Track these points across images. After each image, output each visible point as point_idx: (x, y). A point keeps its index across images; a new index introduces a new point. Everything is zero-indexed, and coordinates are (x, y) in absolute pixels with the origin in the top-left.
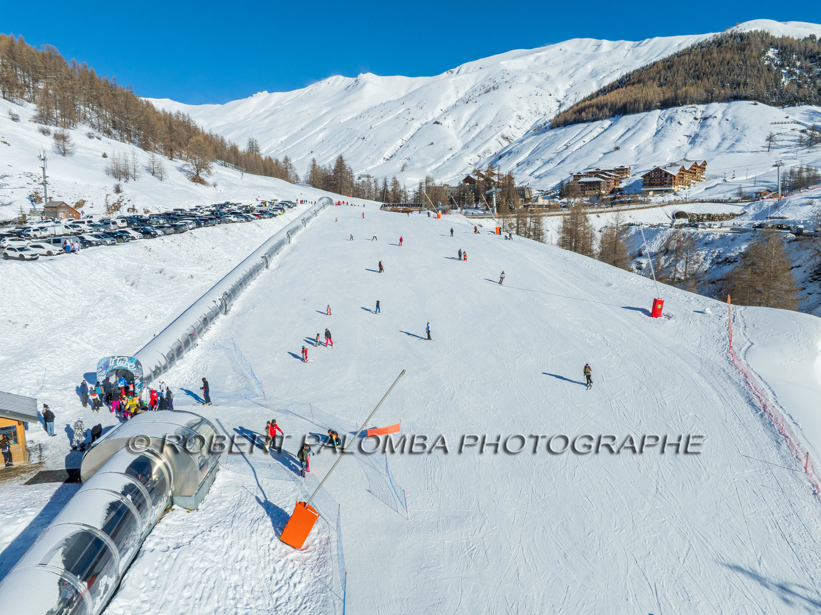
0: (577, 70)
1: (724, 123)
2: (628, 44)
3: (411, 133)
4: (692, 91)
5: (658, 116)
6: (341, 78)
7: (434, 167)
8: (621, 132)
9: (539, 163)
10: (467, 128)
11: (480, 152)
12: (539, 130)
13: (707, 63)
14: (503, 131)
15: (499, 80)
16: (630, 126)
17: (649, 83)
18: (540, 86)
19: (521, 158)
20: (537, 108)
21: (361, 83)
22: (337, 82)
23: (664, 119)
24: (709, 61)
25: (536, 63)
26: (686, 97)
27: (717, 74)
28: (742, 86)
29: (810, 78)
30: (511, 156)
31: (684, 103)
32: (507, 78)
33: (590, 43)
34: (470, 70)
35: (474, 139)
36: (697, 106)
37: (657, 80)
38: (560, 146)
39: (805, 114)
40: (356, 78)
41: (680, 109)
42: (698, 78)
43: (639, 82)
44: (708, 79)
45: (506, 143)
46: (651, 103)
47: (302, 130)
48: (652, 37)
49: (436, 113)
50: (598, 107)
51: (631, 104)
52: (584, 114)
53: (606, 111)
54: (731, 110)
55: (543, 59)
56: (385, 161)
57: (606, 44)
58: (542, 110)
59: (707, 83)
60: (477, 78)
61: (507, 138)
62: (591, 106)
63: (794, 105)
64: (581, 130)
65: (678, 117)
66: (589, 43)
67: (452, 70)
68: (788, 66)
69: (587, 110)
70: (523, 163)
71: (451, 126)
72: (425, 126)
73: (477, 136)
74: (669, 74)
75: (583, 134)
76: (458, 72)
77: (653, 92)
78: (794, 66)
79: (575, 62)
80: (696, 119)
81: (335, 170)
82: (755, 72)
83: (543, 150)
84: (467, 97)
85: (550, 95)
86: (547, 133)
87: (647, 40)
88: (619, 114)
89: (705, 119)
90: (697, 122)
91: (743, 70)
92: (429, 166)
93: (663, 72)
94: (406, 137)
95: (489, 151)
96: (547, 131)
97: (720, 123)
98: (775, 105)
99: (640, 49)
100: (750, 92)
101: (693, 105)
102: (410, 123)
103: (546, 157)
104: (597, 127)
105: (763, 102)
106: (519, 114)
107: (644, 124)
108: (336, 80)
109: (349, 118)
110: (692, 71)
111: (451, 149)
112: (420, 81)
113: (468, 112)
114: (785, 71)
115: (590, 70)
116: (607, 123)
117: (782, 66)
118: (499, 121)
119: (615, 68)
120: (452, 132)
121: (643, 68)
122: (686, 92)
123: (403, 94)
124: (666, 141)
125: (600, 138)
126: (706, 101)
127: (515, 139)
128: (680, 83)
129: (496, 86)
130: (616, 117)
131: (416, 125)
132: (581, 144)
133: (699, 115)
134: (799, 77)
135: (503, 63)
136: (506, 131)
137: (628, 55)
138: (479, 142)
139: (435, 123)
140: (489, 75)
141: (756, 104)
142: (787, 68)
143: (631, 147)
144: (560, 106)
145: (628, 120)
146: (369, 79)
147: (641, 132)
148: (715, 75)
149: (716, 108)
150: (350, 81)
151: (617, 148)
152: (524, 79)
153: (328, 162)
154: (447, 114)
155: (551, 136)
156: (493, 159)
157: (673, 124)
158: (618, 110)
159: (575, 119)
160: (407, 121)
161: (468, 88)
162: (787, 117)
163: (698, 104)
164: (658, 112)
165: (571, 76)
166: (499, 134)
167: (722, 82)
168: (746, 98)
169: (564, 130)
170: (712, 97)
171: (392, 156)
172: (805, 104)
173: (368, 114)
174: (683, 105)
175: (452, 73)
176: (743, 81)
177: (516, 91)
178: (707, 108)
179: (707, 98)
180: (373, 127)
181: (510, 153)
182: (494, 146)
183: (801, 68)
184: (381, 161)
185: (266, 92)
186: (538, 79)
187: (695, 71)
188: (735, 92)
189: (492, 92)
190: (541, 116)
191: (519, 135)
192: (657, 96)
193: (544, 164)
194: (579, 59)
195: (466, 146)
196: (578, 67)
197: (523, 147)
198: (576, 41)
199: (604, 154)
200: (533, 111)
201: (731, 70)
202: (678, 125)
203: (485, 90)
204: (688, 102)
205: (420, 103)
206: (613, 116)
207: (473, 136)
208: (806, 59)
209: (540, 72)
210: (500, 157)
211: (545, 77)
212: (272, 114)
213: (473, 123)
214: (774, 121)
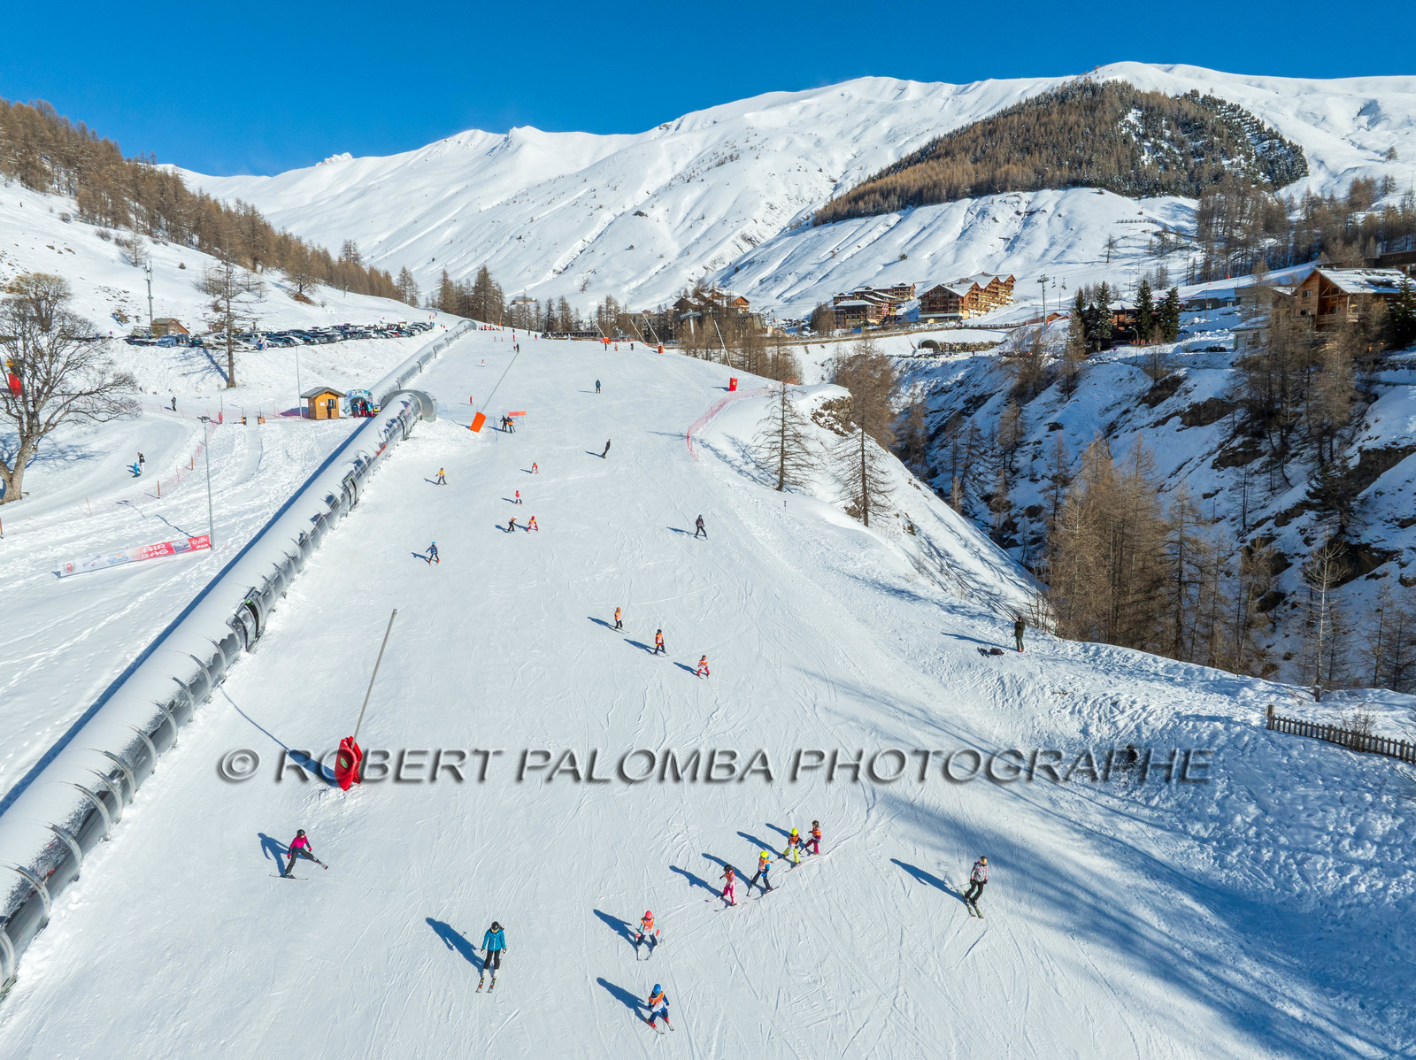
0: (865, 129)
1: (1055, 219)
2: (948, 88)
3: (597, 230)
4: (1015, 171)
5: (966, 208)
6: (480, 133)
7: (634, 285)
8: (912, 233)
9: (792, 279)
10: (688, 223)
11: (707, 262)
12: (797, 228)
13: (1043, 130)
14: (745, 228)
15: (740, 144)
16: (926, 223)
17: (958, 157)
18: (806, 156)
19: (767, 272)
20: (799, 191)
21: (515, 145)
22: (474, 140)
23: (975, 213)
24: (1045, 124)
25: (802, 117)
26: (1006, 180)
27: (1054, 147)
28: (1084, 165)
29: (1181, 155)
30: (753, 267)
31: (1003, 190)
32: (754, 141)
33: (889, 83)
34: (697, 127)
35: (698, 241)
36: (1021, 193)
37: (971, 152)
38: (825, 253)
39: (1166, 209)
40: (505, 135)
41: (997, 198)
42: (1029, 151)
43: (947, 154)
44: (1040, 153)
45: (747, 247)
46: (957, 189)
47: (416, 222)
48: (983, 78)
49: (639, 198)
50: (882, 194)
51: (929, 189)
52: (861, 204)
53: (894, 199)
54: (1066, 201)
55: (813, 111)
56: (555, 276)
57: (914, 88)
58: (807, 195)
59: (1037, 160)
60: (706, 141)
61: (750, 240)
62: (873, 191)
63: (1154, 196)
64: (856, 228)
65: (993, 211)
66: (887, 85)
67: (668, 124)
68: (1154, 136)
69: (866, 198)
70: (768, 279)
71: (662, 218)
72: (620, 219)
73: (704, 235)
74: (989, 144)
75: (858, 235)
76: (677, 128)
77: (963, 171)
78: (1162, 137)
79: (862, 117)
80: (1018, 213)
81: (476, 287)
82: (1106, 145)
83: (799, 259)
84: (689, 171)
85: (821, 170)
86: (807, 232)
87: (977, 83)
88: (913, 205)
89: (1031, 213)
90: (1020, 218)
91: (1090, 141)
92: (627, 283)
93: (981, 140)
94: (590, 236)
95: (721, 259)
96: (808, 229)
97: (1049, 220)
98: (1128, 194)
99: (964, 97)
100: (1094, 174)
101: (1016, 193)
102: (595, 213)
103: (802, 270)
104: (879, 225)
105: (1112, 190)
106: (771, 200)
107: (945, 220)
108: (472, 137)
109: (495, 204)
110: (1020, 141)
111: (661, 257)
112: (615, 142)
113: (690, 196)
114: (1149, 145)
115: (885, 131)
116: (894, 218)
117: (1145, 137)
118: (738, 211)
119: (925, 127)
120: (664, 230)
121: (957, 132)
122: (1007, 173)
123: (585, 163)
124: (973, 246)
125: (881, 240)
126: (1035, 187)
127: (763, 241)
128: (1001, 158)
129: (735, 155)
130: (907, 210)
131: (607, 216)
132: (855, 250)
133: (1023, 208)
134: (1167, 154)
135: (748, 116)
136: (750, 229)
137: (946, 107)
138: (705, 245)
139: (636, 214)
140: (724, 137)
141: (1101, 193)
142: (1152, 140)
143: (924, 256)
144: (836, 188)
145: (924, 214)
146: (527, 135)
147: (940, 232)
148: (1050, 148)
149: (1048, 198)
150: (495, 139)
151: (903, 257)
152: (781, 143)
153: (465, 276)
154: (656, 199)
155: (812, 238)
156: (726, 272)
157: (986, 221)
158: (911, 198)
159: (848, 212)
160: (591, 210)
161: (691, 156)
162: (1141, 213)
163: (1024, 191)
164: (968, 202)
165: (856, 140)
166: (738, 233)
167: (1058, 159)
168: (1089, 184)
169: (831, 228)
170: (1043, 182)
171: (567, 267)
172: (1168, 195)
173: (527, 198)
174: (1002, 192)
175: (668, 128)
176: (1087, 157)
177: (767, 163)
178: (1035, 198)
179: (1036, 183)
180: (535, 219)
181: (751, 263)
182: (730, 252)
183: (1171, 140)
184: (550, 275)
185: (348, 154)
186: (802, 144)
187: (1025, 140)
188: (1074, 175)
189: (729, 165)
190: (806, 204)
191: (770, 234)
192: (966, 178)
193: (800, 281)
194: (871, 111)
195: (686, 252)
196: (868, 124)
197: (770, 254)
198: (868, 80)
199: (885, 265)
200: (792, 196)
201: (1072, 141)
202: (992, 222)
203: (717, 160)
204: (1009, 188)
205: (612, 180)
206: (904, 207)
207: (698, 235)
208: (1177, 125)
209: (808, 132)
210: (737, 270)
211: (814, 140)
212: (362, 194)
213: (697, 214)
214: (1121, 219)
